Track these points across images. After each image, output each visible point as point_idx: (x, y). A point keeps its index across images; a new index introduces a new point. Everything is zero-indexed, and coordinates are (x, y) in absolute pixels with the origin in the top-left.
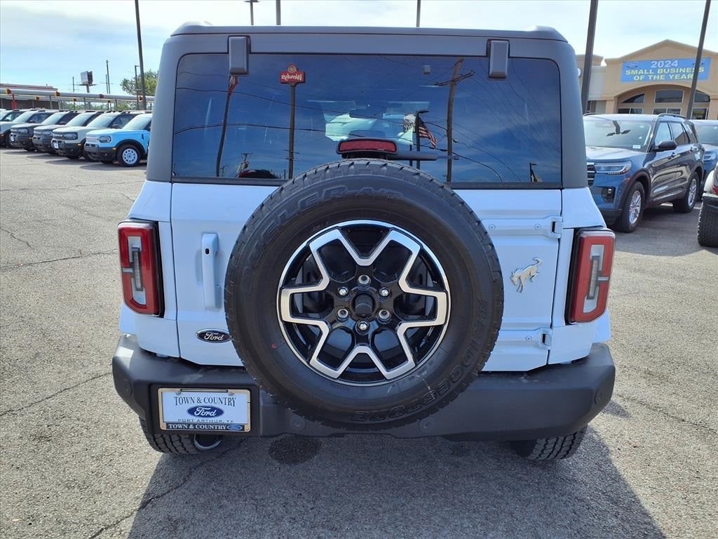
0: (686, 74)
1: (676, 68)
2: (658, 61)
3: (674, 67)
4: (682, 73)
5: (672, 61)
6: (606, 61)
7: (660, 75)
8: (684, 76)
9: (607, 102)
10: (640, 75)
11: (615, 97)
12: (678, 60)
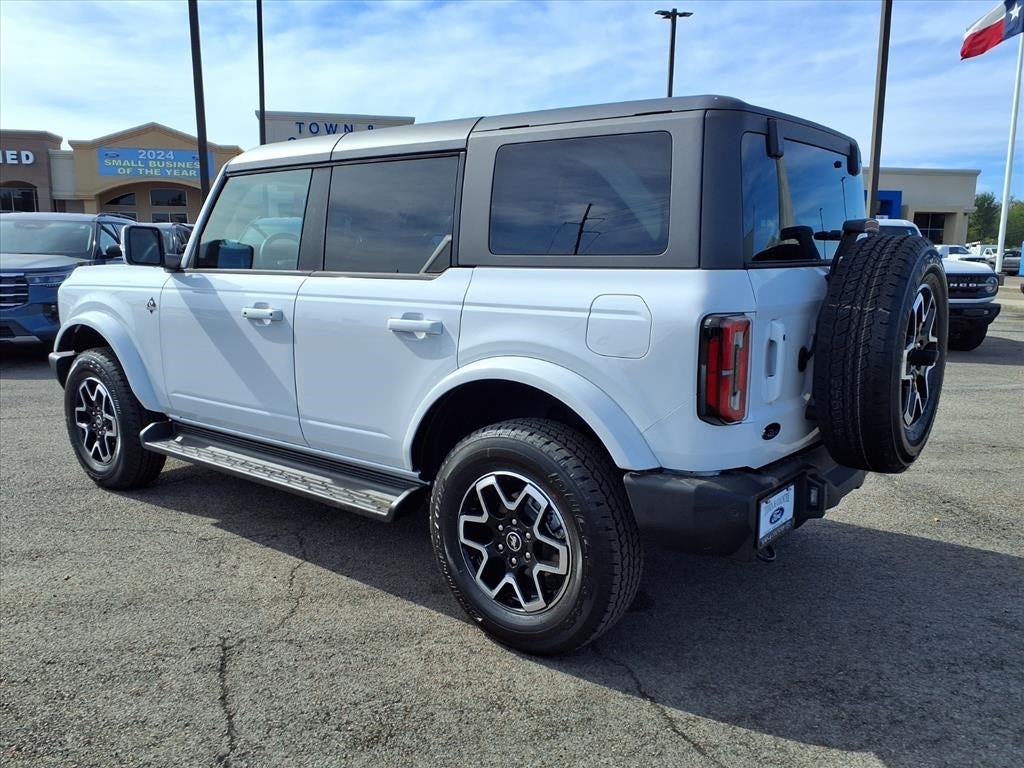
0: (188, 170)
1: (173, 161)
2: (147, 150)
3: (169, 160)
4: (181, 169)
5: (166, 151)
6: (71, 143)
7: (153, 168)
8: (185, 173)
9: (86, 204)
10: (126, 167)
11: (96, 196)
12: (173, 150)
